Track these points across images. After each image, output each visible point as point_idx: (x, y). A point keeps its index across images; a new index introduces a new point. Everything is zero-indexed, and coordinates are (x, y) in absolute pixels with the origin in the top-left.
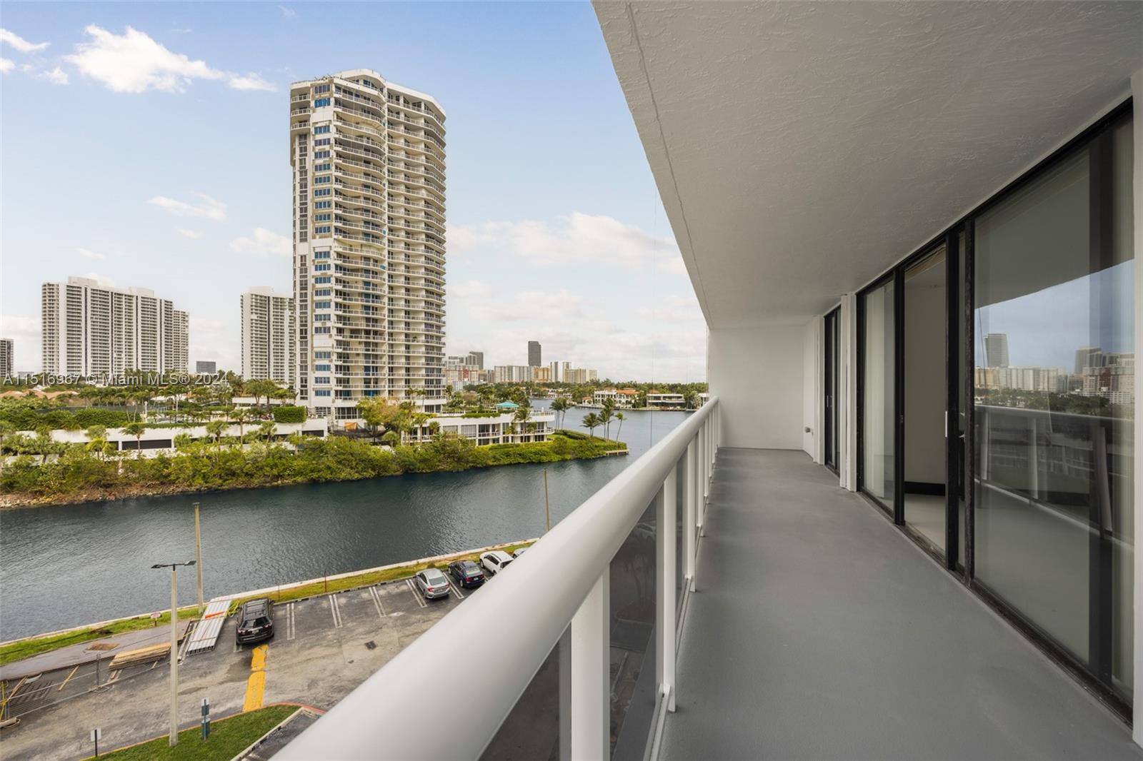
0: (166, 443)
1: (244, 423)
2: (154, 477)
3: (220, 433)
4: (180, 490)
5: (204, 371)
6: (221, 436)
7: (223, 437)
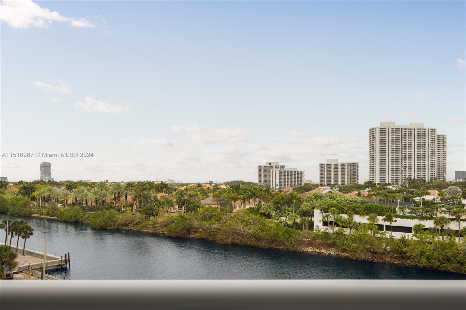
0: (408, 230)
1: (461, 220)
2: (397, 252)
3: (443, 226)
4: (413, 264)
5: (460, 178)
6: (444, 228)
7: (446, 230)
